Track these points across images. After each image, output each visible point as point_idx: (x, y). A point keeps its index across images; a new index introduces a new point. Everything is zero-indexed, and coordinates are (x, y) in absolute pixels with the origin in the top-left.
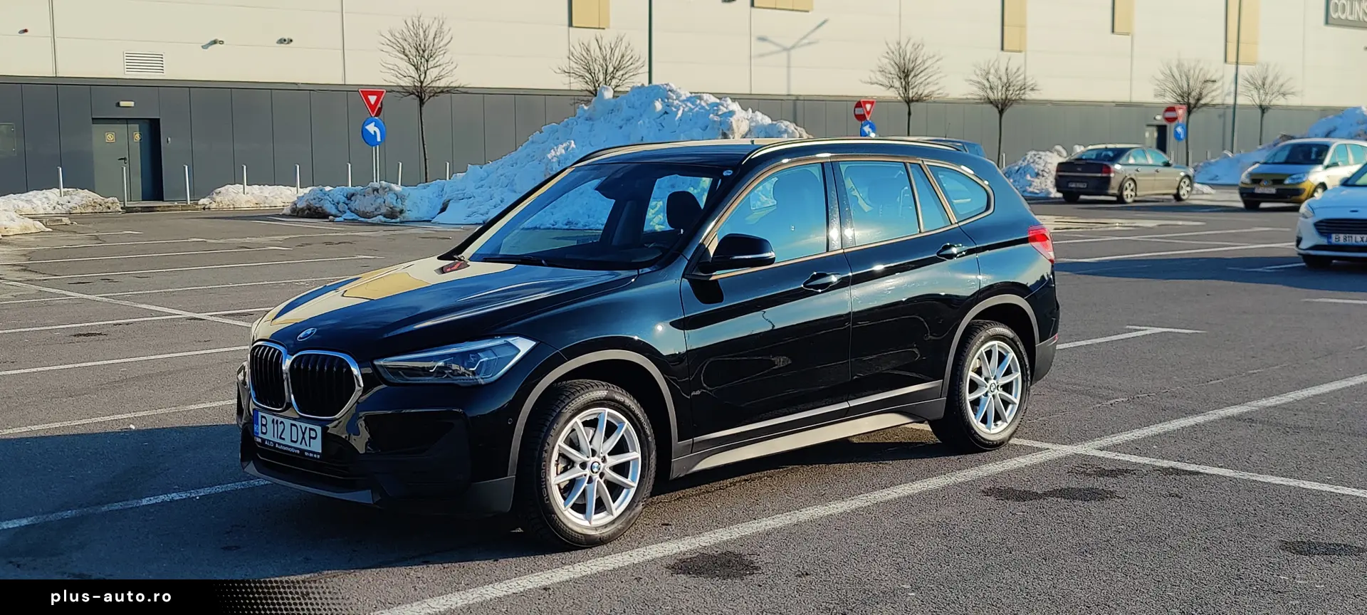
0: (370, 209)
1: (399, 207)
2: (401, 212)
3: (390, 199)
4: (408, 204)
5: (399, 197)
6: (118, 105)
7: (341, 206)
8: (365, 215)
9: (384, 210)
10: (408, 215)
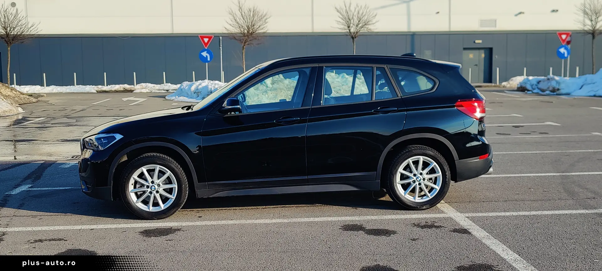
0: (545, 88)
1: (557, 87)
2: (558, 90)
3: (554, 84)
4: (562, 86)
5: (558, 83)
6: (474, 42)
7: (534, 87)
8: (543, 91)
9: (551, 89)
10: (562, 91)
